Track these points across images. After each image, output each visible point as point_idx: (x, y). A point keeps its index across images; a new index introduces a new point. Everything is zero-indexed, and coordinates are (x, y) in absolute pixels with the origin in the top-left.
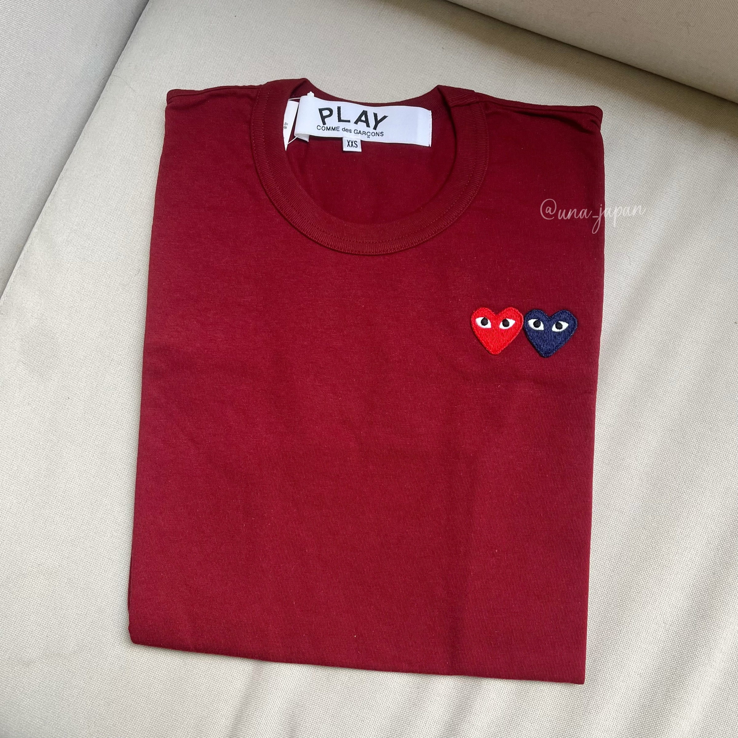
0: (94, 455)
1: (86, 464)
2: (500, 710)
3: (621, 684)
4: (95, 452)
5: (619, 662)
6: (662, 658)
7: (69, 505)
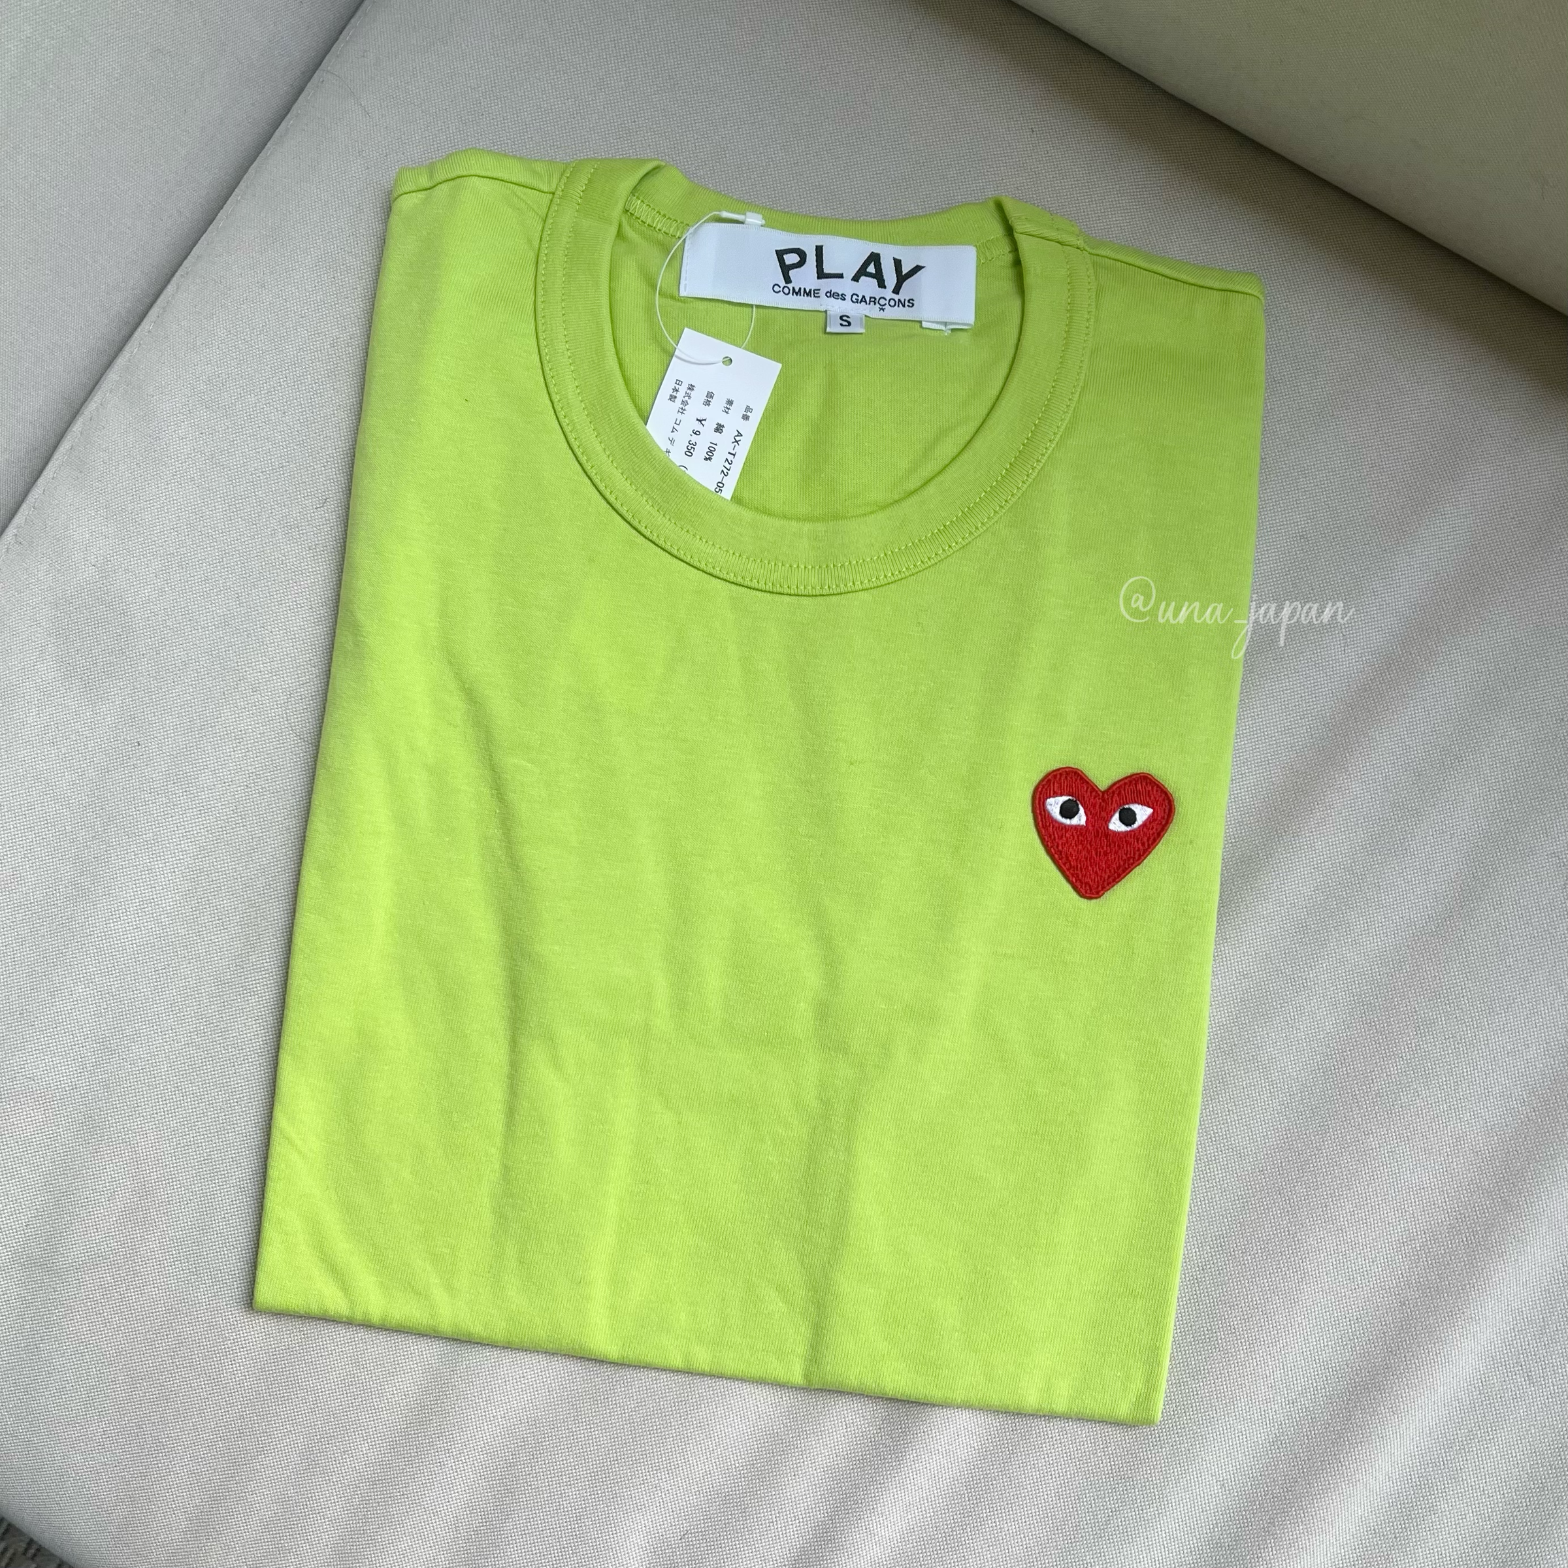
0: (176, 870)
1: (155, 887)
2: (931, 1510)
3: (1180, 1495)
4: (179, 865)
5: (1183, 1449)
6: (1271, 1456)
7: (109, 966)
